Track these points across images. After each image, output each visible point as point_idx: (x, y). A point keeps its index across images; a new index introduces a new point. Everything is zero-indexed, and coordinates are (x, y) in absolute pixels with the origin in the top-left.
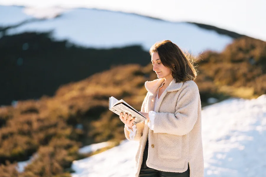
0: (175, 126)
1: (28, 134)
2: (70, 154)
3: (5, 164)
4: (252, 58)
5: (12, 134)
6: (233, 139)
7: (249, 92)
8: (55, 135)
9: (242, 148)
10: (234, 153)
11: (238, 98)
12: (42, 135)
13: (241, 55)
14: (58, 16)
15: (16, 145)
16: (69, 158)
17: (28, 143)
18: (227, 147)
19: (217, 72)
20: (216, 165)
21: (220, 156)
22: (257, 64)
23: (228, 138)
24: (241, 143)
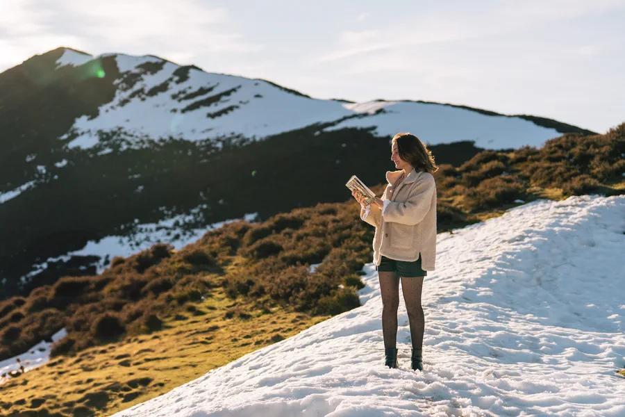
0: (402, 214)
1: (323, 235)
2: (361, 256)
3: (295, 265)
4: (571, 156)
5: (307, 235)
6: (527, 240)
7: (559, 192)
8: (348, 236)
9: (534, 248)
10: (523, 254)
11: (546, 198)
12: (336, 237)
13: (559, 153)
14: (379, 112)
15: (309, 247)
16: (359, 260)
17: (322, 245)
18: (519, 248)
19: (532, 171)
20: (504, 266)
21: (509, 257)
22: (575, 163)
23: (522, 238)
24: (534, 243)
